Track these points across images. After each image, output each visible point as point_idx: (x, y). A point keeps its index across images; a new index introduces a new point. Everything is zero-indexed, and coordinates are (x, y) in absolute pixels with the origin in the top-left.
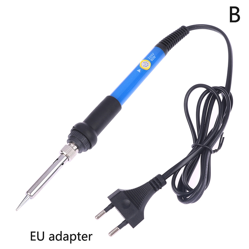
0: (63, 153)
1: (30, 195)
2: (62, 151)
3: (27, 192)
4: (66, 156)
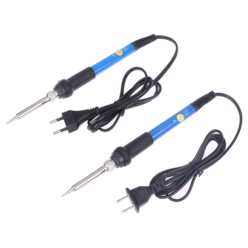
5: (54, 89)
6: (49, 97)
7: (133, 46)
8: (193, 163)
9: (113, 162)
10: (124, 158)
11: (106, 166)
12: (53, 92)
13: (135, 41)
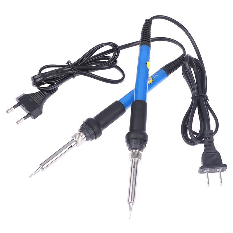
0: (73, 139)
1: (42, 168)
2: (73, 138)
3: (40, 165)
4: (75, 141)
5: (80, 131)
6: (75, 140)
7: (163, 71)
12: (79, 134)
13: (165, 66)
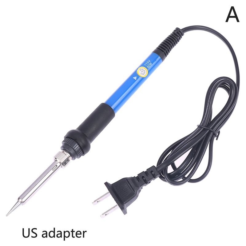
8: (203, 125)
9: (65, 153)
10: (78, 144)
11: (58, 161)
